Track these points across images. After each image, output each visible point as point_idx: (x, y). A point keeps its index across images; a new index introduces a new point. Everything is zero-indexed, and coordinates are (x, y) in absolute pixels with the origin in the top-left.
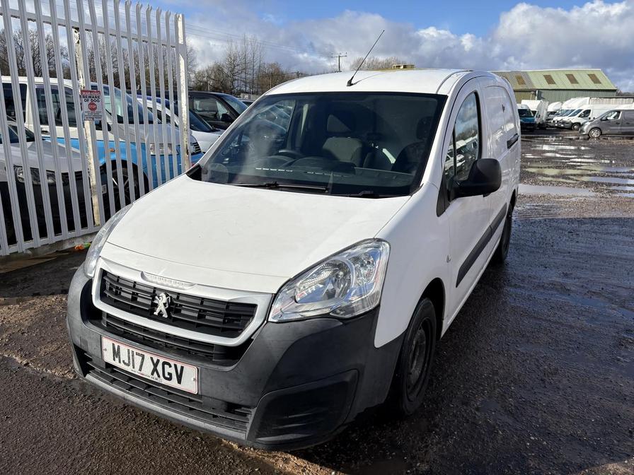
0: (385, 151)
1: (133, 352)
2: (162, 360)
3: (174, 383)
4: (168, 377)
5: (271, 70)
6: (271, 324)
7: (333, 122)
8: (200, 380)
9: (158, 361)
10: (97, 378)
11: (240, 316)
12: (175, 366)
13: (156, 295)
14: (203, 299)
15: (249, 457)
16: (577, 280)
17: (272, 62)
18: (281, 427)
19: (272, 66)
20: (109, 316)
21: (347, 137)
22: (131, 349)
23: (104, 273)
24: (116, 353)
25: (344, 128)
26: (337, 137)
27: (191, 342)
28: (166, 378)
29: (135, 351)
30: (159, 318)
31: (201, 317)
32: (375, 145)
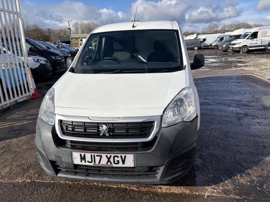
0: (139, 56)
1: (94, 156)
2: (113, 155)
3: (121, 165)
4: (117, 162)
5: (34, 28)
6: (163, 128)
7: (116, 45)
8: (135, 160)
9: (111, 156)
10: (65, 174)
11: (147, 127)
12: (121, 157)
13: (99, 126)
14: (127, 123)
15: (144, 191)
16: (210, 100)
17: (33, 24)
18: (173, 172)
19: (34, 26)
20: (71, 142)
21: (123, 51)
22: (93, 154)
23: (61, 121)
24: (83, 158)
25: (122, 47)
26: (118, 52)
27: (126, 144)
28: (115, 164)
29: (96, 155)
30: (104, 137)
31: (127, 132)
32: (135, 55)
